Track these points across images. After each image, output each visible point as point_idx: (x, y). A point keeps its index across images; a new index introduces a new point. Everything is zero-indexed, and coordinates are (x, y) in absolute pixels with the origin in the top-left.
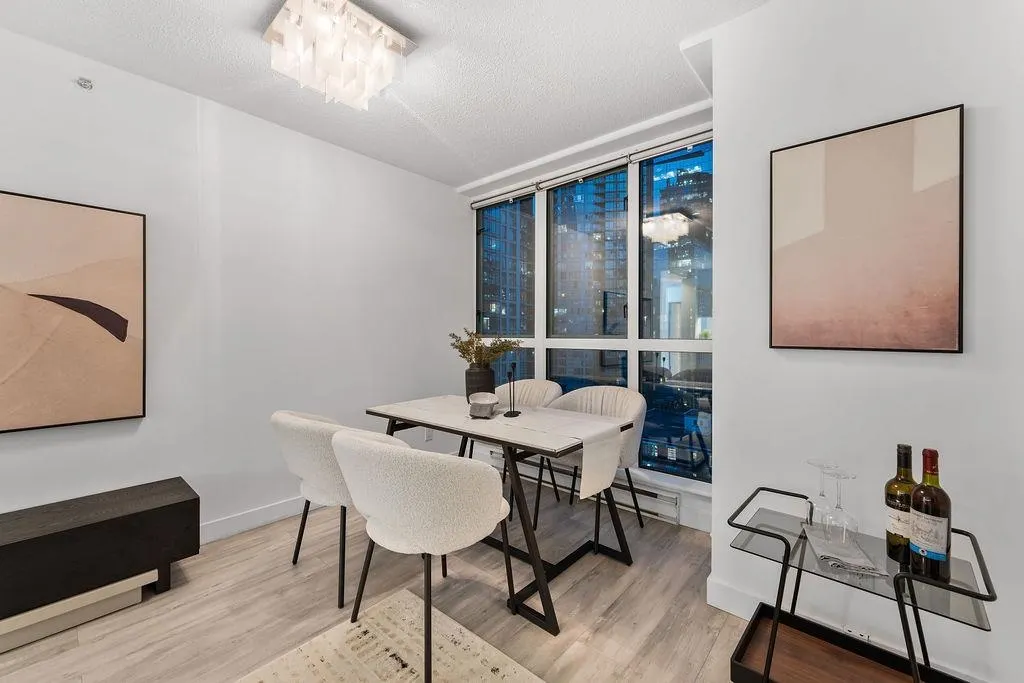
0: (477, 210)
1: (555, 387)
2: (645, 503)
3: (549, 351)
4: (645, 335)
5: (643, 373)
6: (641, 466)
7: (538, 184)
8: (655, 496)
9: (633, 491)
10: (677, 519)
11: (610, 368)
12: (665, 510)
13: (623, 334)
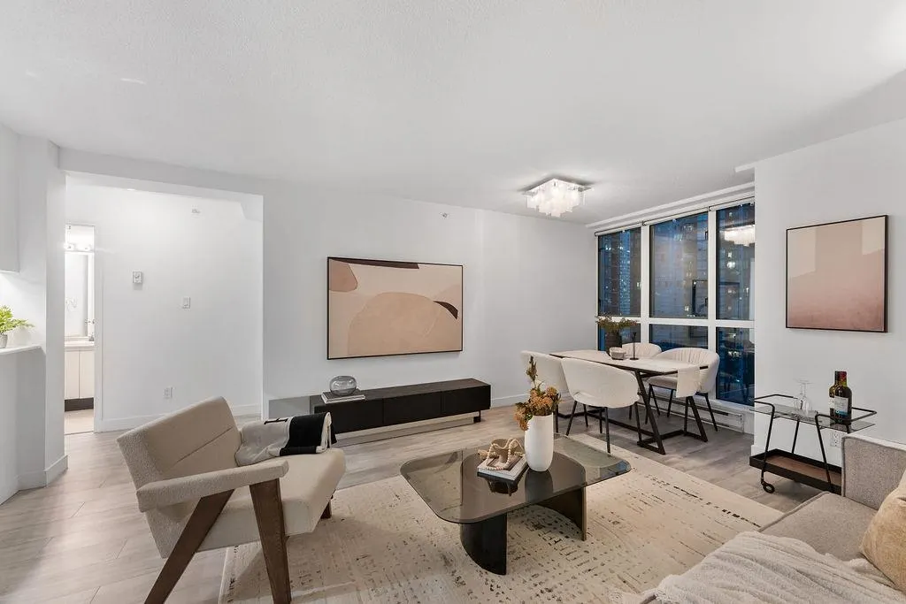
0: (599, 237)
1: (657, 348)
2: (718, 418)
3: (651, 325)
4: (721, 317)
5: (719, 341)
6: (718, 397)
7: (643, 222)
8: (727, 414)
9: (710, 410)
10: (742, 429)
11: (696, 337)
12: (734, 423)
13: (705, 316)
